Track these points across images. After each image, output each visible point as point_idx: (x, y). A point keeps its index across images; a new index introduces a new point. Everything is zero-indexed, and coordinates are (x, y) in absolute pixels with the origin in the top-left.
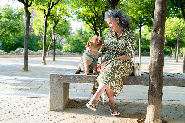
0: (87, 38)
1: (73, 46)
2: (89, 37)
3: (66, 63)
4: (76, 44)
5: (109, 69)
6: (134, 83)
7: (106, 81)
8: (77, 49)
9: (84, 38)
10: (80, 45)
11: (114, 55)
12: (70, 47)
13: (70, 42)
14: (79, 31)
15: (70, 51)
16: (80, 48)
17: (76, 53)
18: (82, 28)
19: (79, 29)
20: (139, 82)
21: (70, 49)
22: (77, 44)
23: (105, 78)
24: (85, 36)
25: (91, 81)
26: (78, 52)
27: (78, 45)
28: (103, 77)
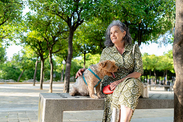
0: (26, 64)
1: (7, 73)
2: (28, 63)
3: (7, 90)
4: (10, 71)
5: (130, 89)
6: (145, 107)
7: (131, 105)
8: (12, 76)
9: (22, 64)
10: (14, 72)
11: (123, 73)
12: (3, 73)
13: (3, 68)
14: (16, 57)
15: (3, 78)
16: (15, 75)
17: (10, 80)
18: (19, 54)
19: (16, 55)
20: (150, 105)
21: (3, 76)
22: (12, 70)
23: (128, 100)
24: (23, 62)
25: (99, 107)
26: (12, 79)
27: (12, 72)
28: (126, 99)
